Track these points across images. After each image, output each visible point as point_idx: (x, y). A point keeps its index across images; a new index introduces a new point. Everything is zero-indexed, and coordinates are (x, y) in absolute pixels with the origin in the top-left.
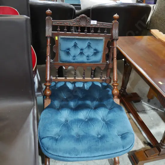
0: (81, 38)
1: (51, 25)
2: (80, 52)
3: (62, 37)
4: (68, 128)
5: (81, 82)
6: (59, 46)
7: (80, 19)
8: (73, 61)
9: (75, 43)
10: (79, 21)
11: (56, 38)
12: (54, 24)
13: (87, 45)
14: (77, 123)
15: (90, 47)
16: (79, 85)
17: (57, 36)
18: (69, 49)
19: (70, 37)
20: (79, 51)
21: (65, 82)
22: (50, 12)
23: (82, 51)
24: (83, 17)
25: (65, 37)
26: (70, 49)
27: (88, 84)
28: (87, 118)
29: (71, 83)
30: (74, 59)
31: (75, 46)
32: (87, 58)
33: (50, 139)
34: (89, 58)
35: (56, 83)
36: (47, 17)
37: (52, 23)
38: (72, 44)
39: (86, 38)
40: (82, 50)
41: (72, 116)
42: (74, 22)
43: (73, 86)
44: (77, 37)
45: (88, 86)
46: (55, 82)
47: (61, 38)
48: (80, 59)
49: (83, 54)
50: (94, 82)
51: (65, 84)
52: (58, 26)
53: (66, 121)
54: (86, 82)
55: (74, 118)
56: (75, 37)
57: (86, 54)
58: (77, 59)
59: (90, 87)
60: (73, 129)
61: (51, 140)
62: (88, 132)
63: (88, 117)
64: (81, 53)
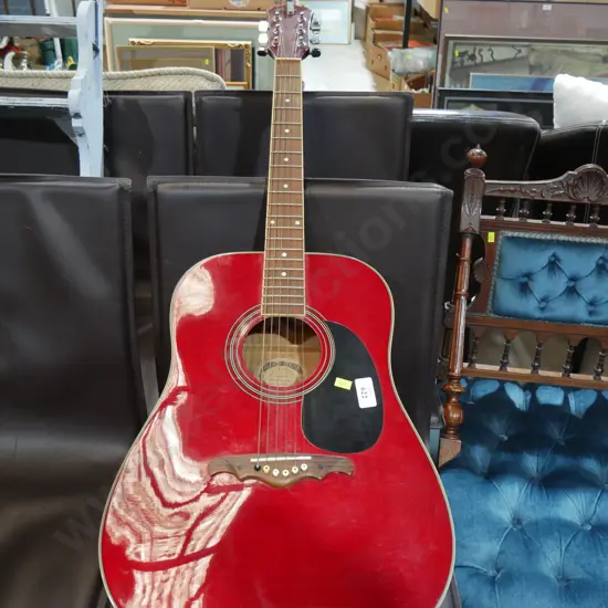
0: (577, 239)
1: (480, 195)
2: (568, 287)
3: (510, 234)
4: (527, 547)
5: (557, 386)
6: (496, 263)
7: (580, 178)
8: (537, 314)
9: (554, 255)
10: (576, 186)
11: (491, 237)
12: (488, 193)
13: (594, 266)
14: (556, 534)
15: (604, 272)
16: (551, 397)
17: (491, 231)
18: (529, 275)
19: (538, 236)
20: (561, 283)
21: (502, 382)
22: (480, 154)
23: (572, 284)
24: (589, 173)
25: (522, 235)
26: (534, 277)
27: (582, 398)
28: (588, 521)
29: (518, 385)
30: (542, 309)
31: (553, 265)
32: (592, 308)
33: (470, 576)
34: (597, 309)
35: (471, 383)
36: (468, 171)
37: (484, 190)
38: (543, 258)
39: (594, 240)
40: (573, 279)
41: (537, 507)
42: (558, 189)
43: (529, 397)
44: (562, 238)
45: (582, 405)
46: (467, 381)
47: (508, 238)
48: (563, 309)
49: (578, 294)
50: (603, 393)
51: (502, 390)
52: (501, 198)
53: (514, 519)
54: (575, 389)
55: (546, 514)
56: (555, 237)
57: (588, 296)
58: (552, 310)
59: (591, 411)
60: (544, 554)
61: (475, 580)
62: (598, 572)
63: (594, 518)
64: (572, 291)
